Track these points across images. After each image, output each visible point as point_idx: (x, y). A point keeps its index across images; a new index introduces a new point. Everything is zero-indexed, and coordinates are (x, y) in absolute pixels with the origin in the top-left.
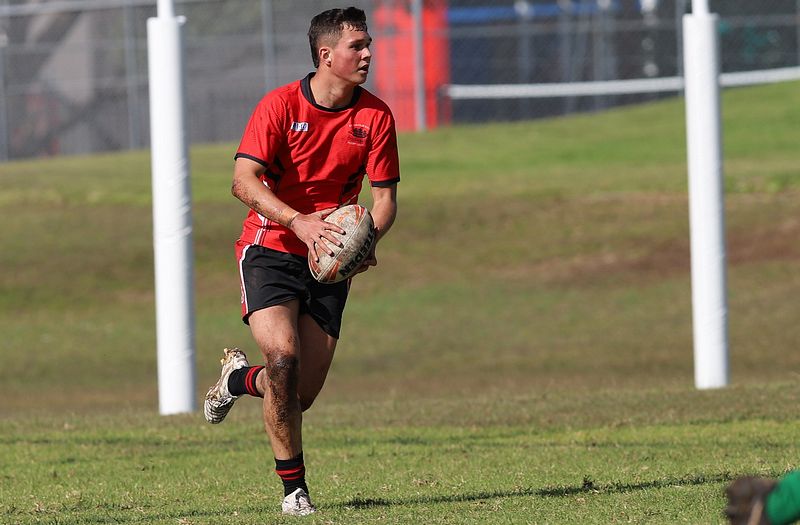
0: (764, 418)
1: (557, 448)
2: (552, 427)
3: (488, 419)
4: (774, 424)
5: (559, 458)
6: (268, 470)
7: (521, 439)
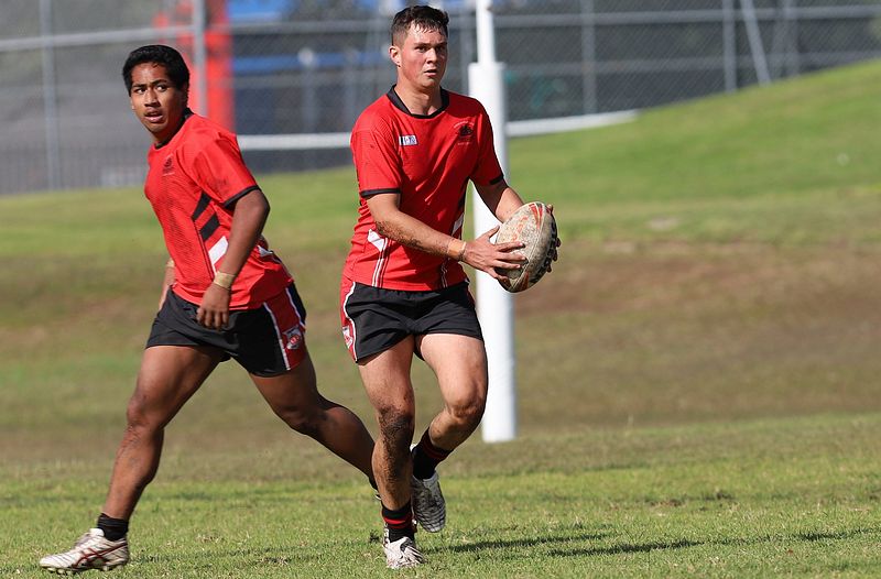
0: (552, 471)
1: (344, 502)
2: (338, 481)
3: (274, 474)
4: (562, 477)
5: (345, 513)
6: (51, 528)
7: (307, 494)
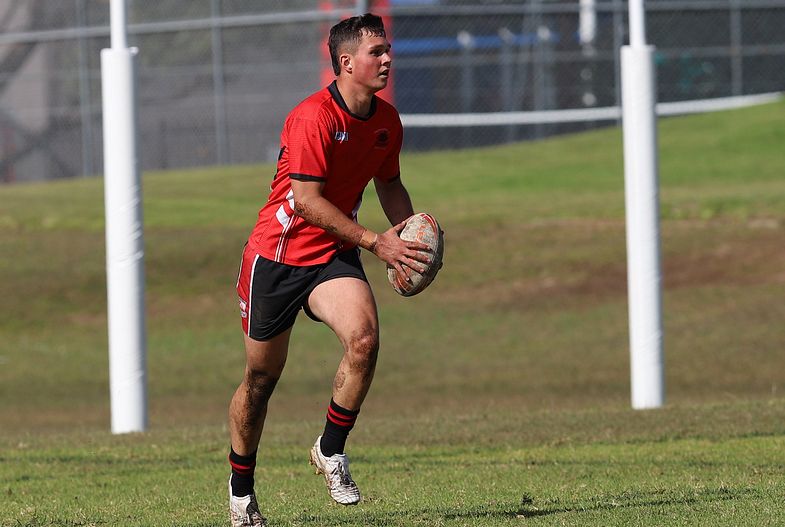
0: (698, 437)
1: (498, 466)
2: (493, 446)
3: (431, 438)
4: (708, 444)
5: (499, 476)
6: (217, 488)
7: (463, 458)
